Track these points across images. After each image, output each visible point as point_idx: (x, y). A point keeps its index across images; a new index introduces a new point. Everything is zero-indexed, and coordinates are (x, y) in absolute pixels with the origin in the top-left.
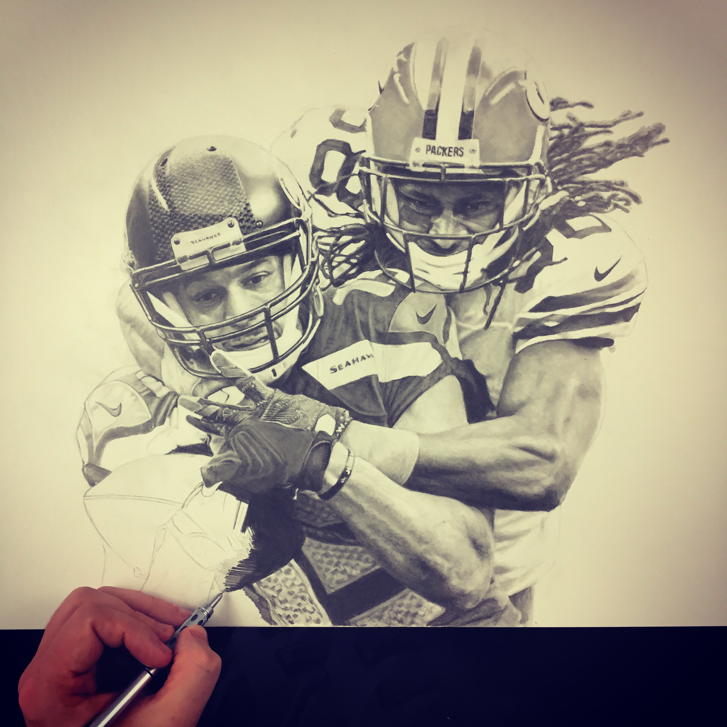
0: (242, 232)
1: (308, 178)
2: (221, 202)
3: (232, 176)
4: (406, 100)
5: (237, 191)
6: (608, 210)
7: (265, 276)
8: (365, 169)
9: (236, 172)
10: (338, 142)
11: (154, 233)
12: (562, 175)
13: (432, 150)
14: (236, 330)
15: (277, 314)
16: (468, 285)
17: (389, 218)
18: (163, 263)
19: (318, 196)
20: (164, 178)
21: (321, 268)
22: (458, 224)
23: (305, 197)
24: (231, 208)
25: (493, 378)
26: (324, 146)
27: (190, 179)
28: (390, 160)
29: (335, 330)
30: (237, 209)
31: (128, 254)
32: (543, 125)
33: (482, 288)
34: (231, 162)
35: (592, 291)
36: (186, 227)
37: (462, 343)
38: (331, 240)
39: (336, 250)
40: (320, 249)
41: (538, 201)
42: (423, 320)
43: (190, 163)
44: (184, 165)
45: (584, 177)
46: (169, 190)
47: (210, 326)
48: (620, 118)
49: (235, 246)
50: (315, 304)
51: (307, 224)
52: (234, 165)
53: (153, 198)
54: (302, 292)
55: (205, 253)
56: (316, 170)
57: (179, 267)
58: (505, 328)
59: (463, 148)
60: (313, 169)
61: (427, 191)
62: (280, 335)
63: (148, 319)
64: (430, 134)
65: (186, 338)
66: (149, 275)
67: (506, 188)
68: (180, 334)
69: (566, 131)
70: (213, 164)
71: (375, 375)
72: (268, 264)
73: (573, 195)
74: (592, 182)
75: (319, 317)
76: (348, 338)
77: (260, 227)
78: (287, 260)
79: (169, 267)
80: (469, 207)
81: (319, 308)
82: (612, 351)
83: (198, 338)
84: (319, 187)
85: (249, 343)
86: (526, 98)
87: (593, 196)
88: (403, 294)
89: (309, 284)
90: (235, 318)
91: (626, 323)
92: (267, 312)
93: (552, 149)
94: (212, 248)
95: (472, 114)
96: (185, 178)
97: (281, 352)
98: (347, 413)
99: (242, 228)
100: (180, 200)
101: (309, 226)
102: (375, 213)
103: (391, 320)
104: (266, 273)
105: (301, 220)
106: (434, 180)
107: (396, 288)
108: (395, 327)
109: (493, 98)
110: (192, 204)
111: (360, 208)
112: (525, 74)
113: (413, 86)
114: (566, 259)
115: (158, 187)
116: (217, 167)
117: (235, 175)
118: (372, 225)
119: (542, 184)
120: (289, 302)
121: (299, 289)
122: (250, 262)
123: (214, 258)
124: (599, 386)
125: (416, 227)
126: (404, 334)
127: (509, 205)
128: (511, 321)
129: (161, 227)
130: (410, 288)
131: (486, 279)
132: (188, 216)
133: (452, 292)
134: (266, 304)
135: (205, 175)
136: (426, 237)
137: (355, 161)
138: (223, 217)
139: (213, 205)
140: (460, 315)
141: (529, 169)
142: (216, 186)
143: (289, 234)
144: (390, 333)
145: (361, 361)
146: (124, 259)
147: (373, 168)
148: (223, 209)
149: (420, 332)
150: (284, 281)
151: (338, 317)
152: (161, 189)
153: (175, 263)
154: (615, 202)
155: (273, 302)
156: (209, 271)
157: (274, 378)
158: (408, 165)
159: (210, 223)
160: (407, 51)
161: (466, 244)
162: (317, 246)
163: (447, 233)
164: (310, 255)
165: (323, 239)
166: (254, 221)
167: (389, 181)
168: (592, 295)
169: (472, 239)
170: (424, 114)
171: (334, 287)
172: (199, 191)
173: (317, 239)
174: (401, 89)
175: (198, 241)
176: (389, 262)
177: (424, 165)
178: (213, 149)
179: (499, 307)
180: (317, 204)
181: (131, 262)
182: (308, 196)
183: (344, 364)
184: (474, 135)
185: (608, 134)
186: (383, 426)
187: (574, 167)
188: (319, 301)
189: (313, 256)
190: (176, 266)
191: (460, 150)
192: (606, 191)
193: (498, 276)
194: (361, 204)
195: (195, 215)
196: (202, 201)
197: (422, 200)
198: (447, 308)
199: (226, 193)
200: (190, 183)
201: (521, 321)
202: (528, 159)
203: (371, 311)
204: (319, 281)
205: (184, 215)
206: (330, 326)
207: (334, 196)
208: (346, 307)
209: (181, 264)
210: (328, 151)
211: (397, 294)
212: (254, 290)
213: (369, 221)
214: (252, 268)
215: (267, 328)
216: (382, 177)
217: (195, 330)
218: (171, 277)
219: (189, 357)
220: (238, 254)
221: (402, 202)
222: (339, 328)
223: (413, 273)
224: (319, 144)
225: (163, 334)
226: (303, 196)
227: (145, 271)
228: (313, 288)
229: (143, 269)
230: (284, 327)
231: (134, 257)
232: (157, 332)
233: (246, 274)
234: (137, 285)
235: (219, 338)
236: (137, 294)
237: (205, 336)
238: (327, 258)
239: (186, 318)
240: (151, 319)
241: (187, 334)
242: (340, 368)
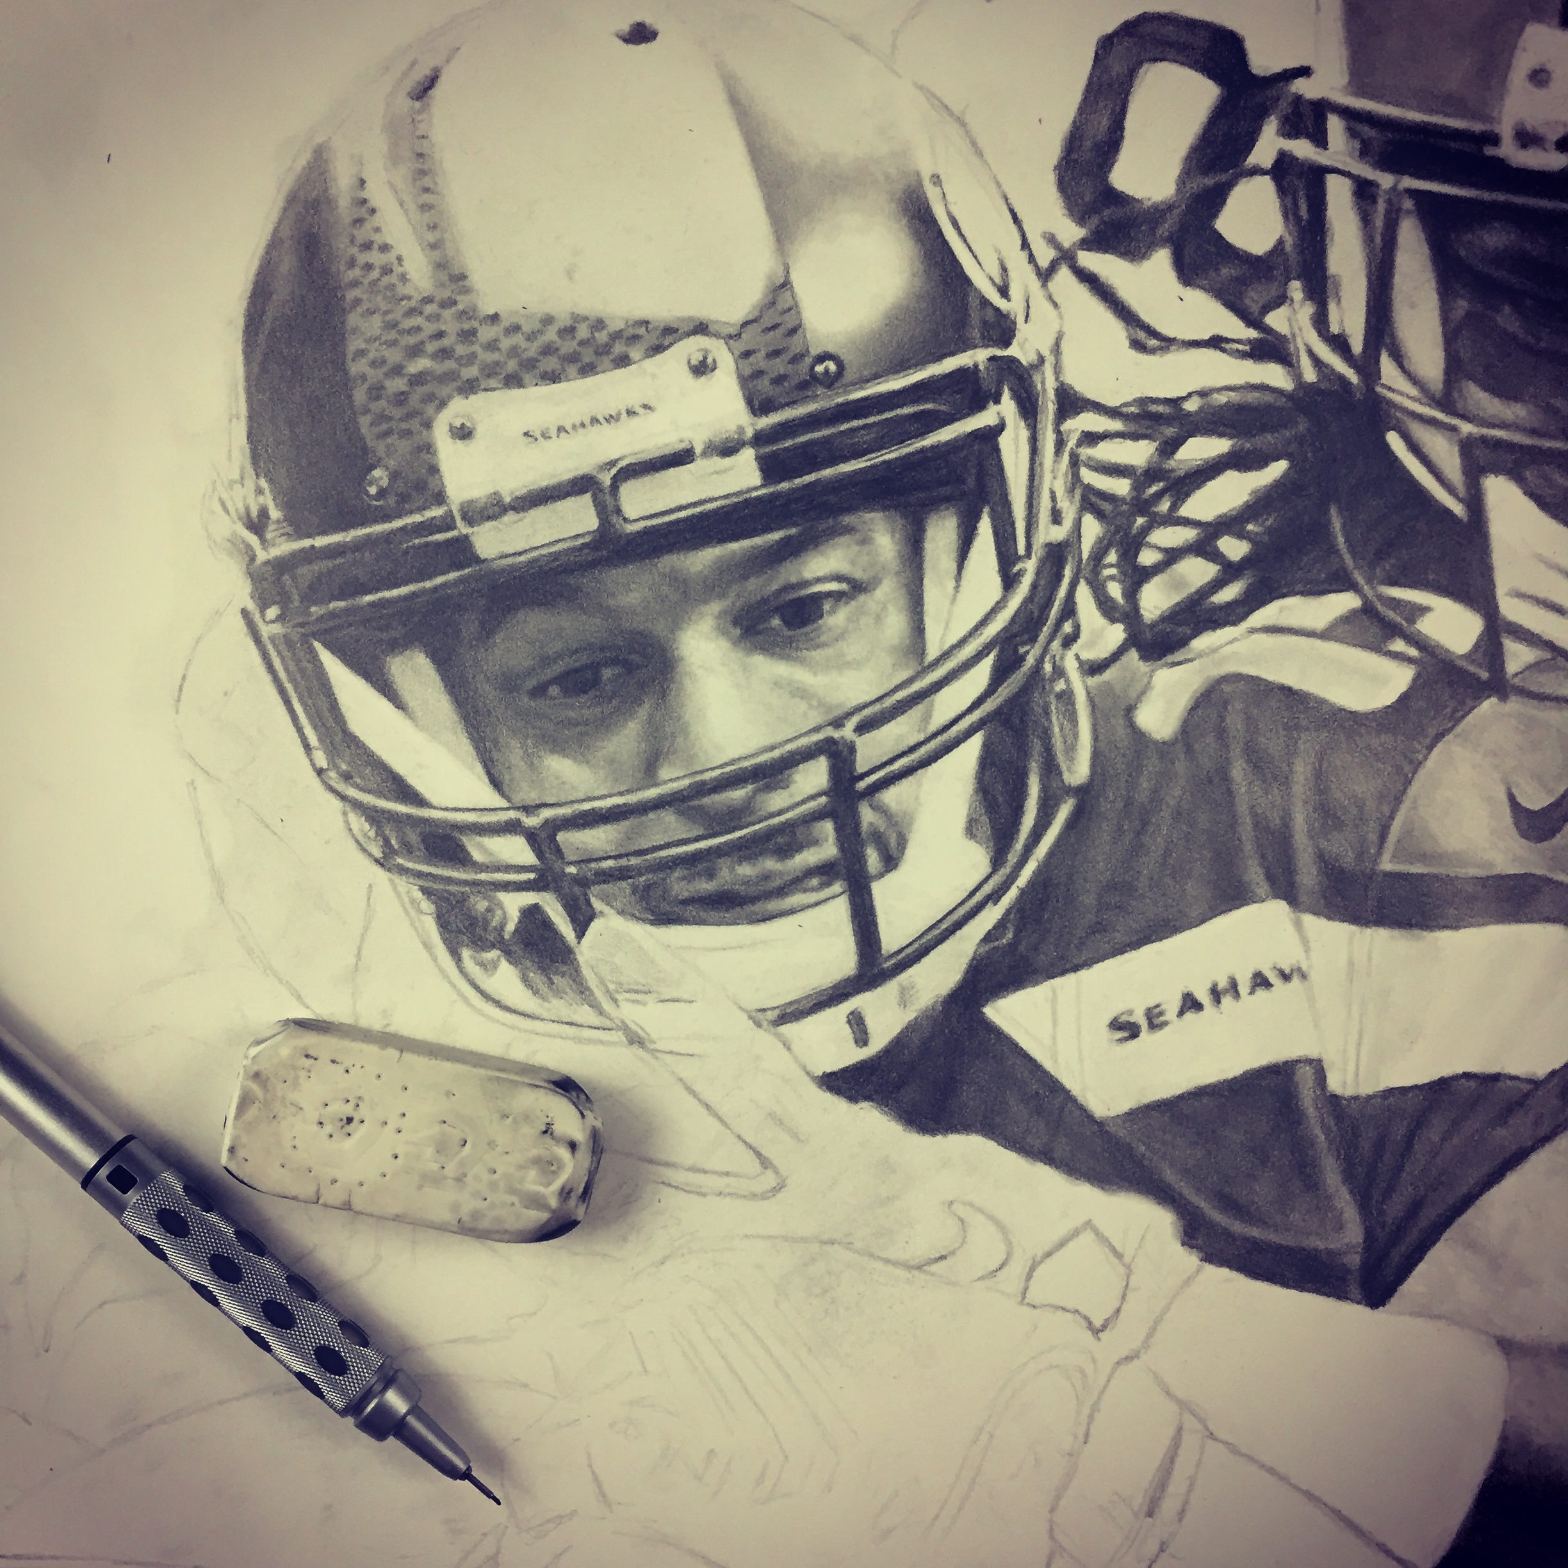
0: (749, 401)
1: (1051, 178)
7: (838, 596)
8: (1302, 149)
10: (1192, 24)
14: (701, 832)
15: (884, 765)
17: (1401, 366)
18: (398, 524)
19: (1089, 260)
21: (1086, 572)
23: (1032, 259)
26: (1128, 42)
28: (1414, 116)
29: (1137, 849)
31: (242, 478)
38: (1139, 453)
39: (1159, 495)
40: (1089, 489)
42: (1539, 826)
47: (587, 806)
49: (717, 463)
50: (1056, 730)
51: (1037, 378)
54: (999, 675)
55: (581, 485)
56: (1088, 144)
57: (465, 541)
60: (1074, 140)
62: (891, 862)
63: (313, 765)
65: (477, 856)
66: (330, 572)
68: (446, 838)
71: (1309, 1061)
72: (855, 548)
75: (1069, 791)
76: (1197, 888)
77: (830, 381)
78: (942, 532)
79: (417, 541)
81: (1071, 749)
83: (529, 857)
84: (1095, 220)
85: (752, 891)
88: (1452, 704)
89: (1033, 640)
90: (698, 778)
92: (839, 756)
94: (612, 463)
97: (894, 936)
99: (747, 382)
101: (1047, 384)
102: (1339, 344)
103: (1392, 817)
104: (844, 586)
105: (1013, 360)
107: (1417, 676)
108: (1412, 850)
111: (1276, 320)
118: (1320, 392)
120: (940, 717)
121: (987, 663)
122: (776, 536)
123: (619, 511)
126: (1448, 880)
130: (1484, 675)
134: (838, 723)
137: (1262, 114)
138: (665, 333)
143: (954, 421)
144: (1387, 875)
145: (1252, 992)
146: (225, 496)
147: (1338, 147)
149: (1522, 875)
150: (921, 621)
151: (1155, 791)
153: (447, 523)
155: (867, 712)
156: (593, 564)
157: (858, 1053)
158: (1495, 140)
159: (609, 357)
162: (1076, 477)
164: (1044, 515)
165: (1102, 445)
166: (804, 356)
167: (1408, 204)
171: (1144, 657)
173: (1079, 444)
175: (554, 432)
176: (1393, 561)
178: (641, 36)
180: (1082, 290)
181: (254, 513)
182: (1045, 255)
183: (1172, 1008)
186: (1340, 1294)
188: (1072, 716)
189: (1056, 517)
190: (448, 535)
194: (1281, 299)
195: (546, 320)
203: (1302, 770)
204: (1077, 628)
206: (1118, 831)
207: (1161, 259)
208: (1189, 749)
209: (475, 529)
210: (1146, 66)
211: (1422, 704)
212: (786, 658)
213: (1310, 375)
214: (784, 559)
215: (838, 829)
216: (1377, 186)
217: (518, 821)
218: (428, 584)
219: (480, 943)
220: (726, 497)
221: (1462, 297)
222: (1156, 843)
223: (1497, 607)
224: (1110, 28)
225: (372, 834)
226: (1024, 255)
227: (310, 555)
228: (1047, 658)
229: (306, 543)
230: (910, 825)
231: (267, 492)
232: (347, 822)
233: (759, 586)
234: (272, 612)
235: (623, 862)
236: (270, 647)
237: (558, 851)
238: (1117, 532)
239: (479, 769)
240: (325, 766)
241: (478, 839)
242: (1156, 1021)
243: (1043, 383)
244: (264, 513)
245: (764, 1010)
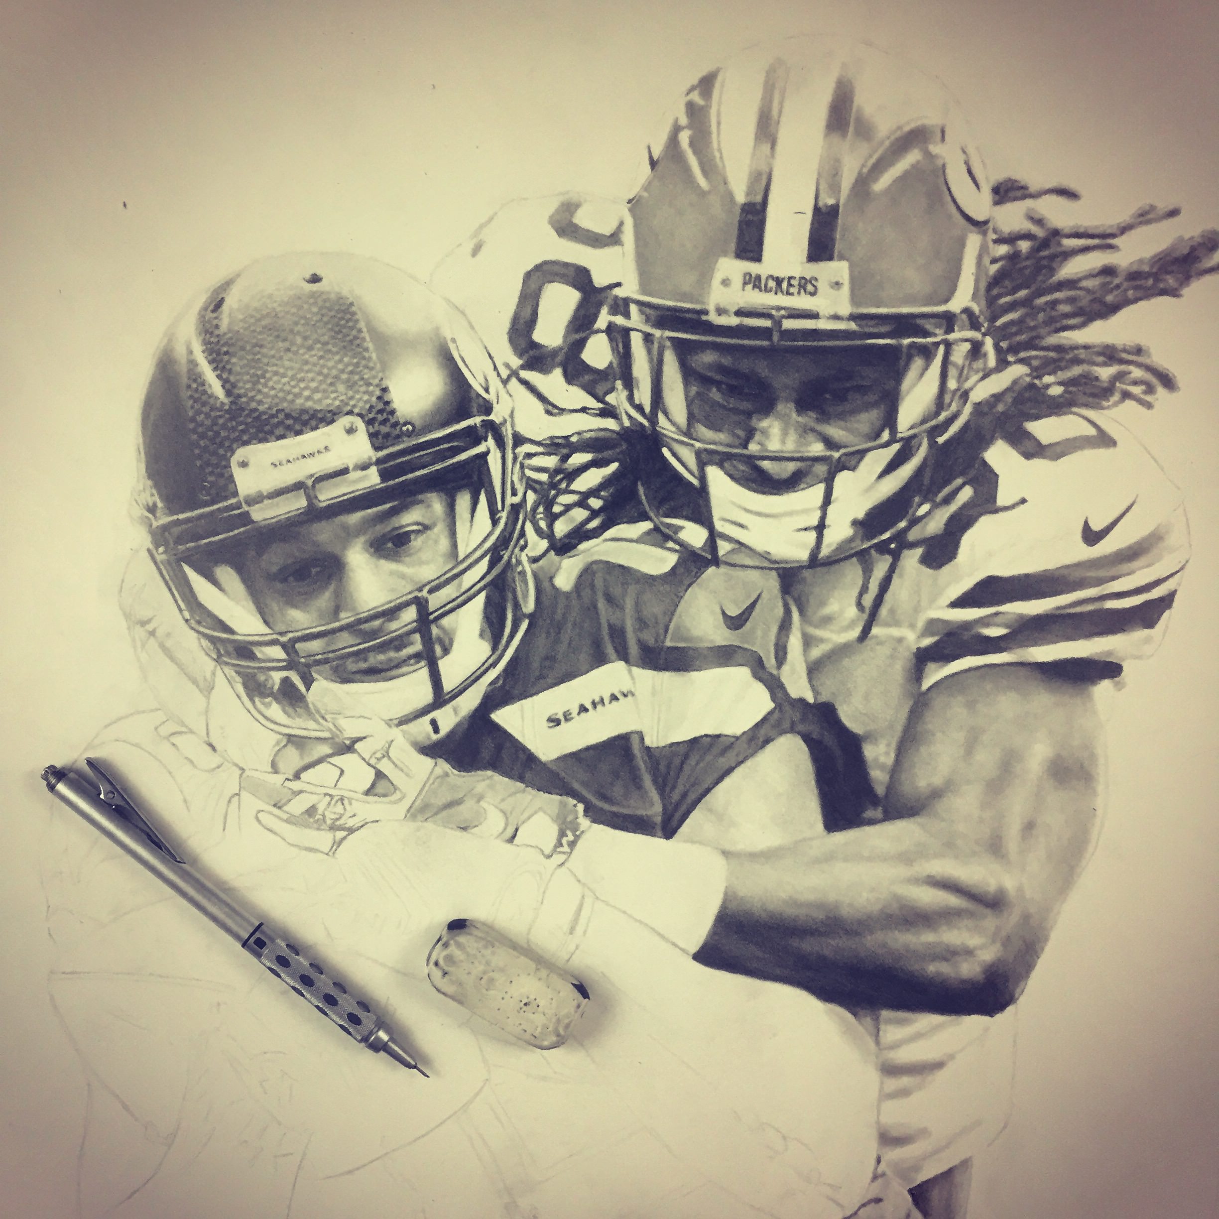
0: (373, 445)
1: (505, 338)
2: (331, 384)
3: (354, 332)
4: (702, 182)
5: (363, 362)
6: (1110, 403)
7: (418, 532)
8: (619, 320)
9: (362, 325)
10: (566, 265)
11: (198, 446)
12: (1016, 334)
13: (754, 282)
14: (360, 641)
15: (441, 607)
16: (825, 551)
17: (668, 418)
18: (215, 507)
19: (524, 374)
20: (218, 336)
21: (529, 516)
22: (805, 431)
23: (499, 375)
24: (351, 398)
25: (876, 740)
26: (539, 274)
27: (269, 339)
28: (670, 303)
29: (557, 641)
30: (363, 399)
31: (144, 489)
32: (979, 233)
33: (854, 559)
34: (352, 304)
35: (1078, 565)
36: (261, 435)
37: (814, 670)
38: (551, 462)
39: (561, 481)
40: (529, 478)
41: (967, 385)
42: (736, 623)
43: (270, 306)
44: (256, 310)
45: (1060, 337)
46: (228, 362)
47: (308, 631)
48: (1132, 220)
49: (360, 473)
50: (518, 588)
51: (503, 429)
52: (358, 312)
53: (196, 378)
54: (492, 565)
55: (298, 486)
56: (522, 321)
57: (247, 513)
58: (900, 640)
59: (816, 279)
60: (515, 319)
61: (745, 365)
62: (446, 651)
63: (183, 617)
64: (751, 251)
65: (259, 655)
66: (187, 529)
67: (904, 357)
68: (245, 648)
69: (1024, 246)
70: (315, 309)
71: (637, 732)
72: (424, 510)
73: (1037, 372)
74: (1076, 347)
75: (525, 616)
76: (584, 657)
77: (409, 434)
78: (463, 501)
80: (828, 396)
81: (525, 596)
82: (1119, 687)
83: (283, 655)
84: (526, 357)
85: (385, 667)
86: (942, 179)
87: (1081, 376)
88: (695, 570)
89: (507, 548)
90: (358, 617)
91: (1147, 632)
92: (421, 604)
93: (996, 281)
94: (312, 476)
95: (834, 211)
96: (259, 337)
97: (448, 685)
98: (581, 807)
99: (372, 436)
100: (248, 381)
101: (508, 432)
102: (639, 408)
103: (670, 621)
104: (420, 527)
105: (492, 423)
106: (758, 343)
107: (679, 558)
108: (678, 637)
109: (876, 180)
110: (273, 388)
111: (611, 399)
112: (943, 132)
113: (717, 154)
114: (1023, 501)
115: (205, 355)
116: (323, 315)
117: (360, 331)
118: (632, 431)
119: (976, 350)
120: (466, 585)
121: (486, 560)
122: (388, 506)
123: (316, 497)
124: (1093, 757)
125: (722, 437)
126: (695, 650)
127: (908, 393)
128: (912, 626)
129: (210, 434)
130: (709, 557)
131: (862, 541)
132: (264, 413)
133: (792, 565)
135: (298, 332)
136: (741, 455)
137: (600, 305)
138: (335, 414)
139: (316, 390)
140: (810, 612)
141: (949, 321)
142: (321, 353)
143: (466, 450)
144: (668, 648)
145: (610, 702)
146: (137, 498)
147: (636, 319)
148: (335, 399)
149: (728, 646)
150: (456, 541)
151: (564, 614)
152: (210, 358)
153: (238, 506)
154: (1124, 387)
155: (433, 584)
156: (306, 522)
157: (435, 737)
158: (706, 313)
159: (309, 427)
160: (706, 84)
161: (821, 469)
162: (523, 473)
163: (785, 449)
164: (509, 492)
165: (535, 459)
166: (396, 424)
167: (668, 343)
168: (1077, 574)
169: (834, 460)
170: (738, 211)
172: (287, 363)
173: (524, 459)
174: (693, 162)
175: (284, 462)
176: (667, 507)
177: (739, 313)
178: (315, 279)
179: (888, 597)
180: (522, 389)
181: (151, 504)
182: (505, 373)
183: (575, 710)
184: (839, 252)
185: (1108, 251)
186: (653, 835)
187: (1041, 316)
188: (526, 583)
189: (515, 492)
190: (239, 511)
191: (811, 282)
192: (1105, 364)
193: (887, 535)
194: (612, 389)
195: (278, 411)
196: (293, 383)
197: (734, 382)
198: (783, 598)
199: (340, 366)
200: (270, 345)
201: (932, 626)
202: (946, 301)
203: (629, 604)
204: (526, 542)
205: (256, 410)
206: (548, 633)
207: (558, 372)
208: (579, 596)
209: (251, 508)
210: (546, 285)
211: (682, 570)
212: (397, 561)
213: (627, 423)
214: (393, 516)
215: (422, 637)
216: (654, 335)
217: (278, 639)
218: (231, 534)
219: (263, 695)
220: (365, 489)
221: (694, 385)
222: (565, 637)
223: (714, 527)
224: (529, 269)
225: (212, 648)
226: (495, 373)
227: (178, 523)
228: (513, 556)
229: (175, 517)
230: (454, 634)
231: (156, 494)
232: (200, 643)
233: (381, 529)
234: (161, 549)
235: (325, 656)
236: (162, 567)
237: (296, 652)
238: (542, 498)
239: (259, 616)
240: (189, 618)
241: (260, 648)
242: (568, 717)
243: (506, 430)
244: (155, 505)
245: (391, 720)
